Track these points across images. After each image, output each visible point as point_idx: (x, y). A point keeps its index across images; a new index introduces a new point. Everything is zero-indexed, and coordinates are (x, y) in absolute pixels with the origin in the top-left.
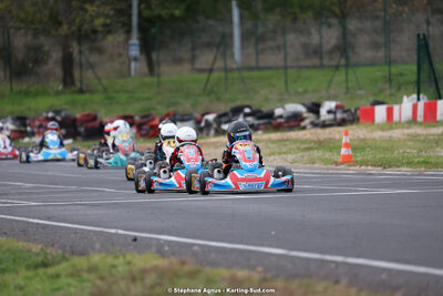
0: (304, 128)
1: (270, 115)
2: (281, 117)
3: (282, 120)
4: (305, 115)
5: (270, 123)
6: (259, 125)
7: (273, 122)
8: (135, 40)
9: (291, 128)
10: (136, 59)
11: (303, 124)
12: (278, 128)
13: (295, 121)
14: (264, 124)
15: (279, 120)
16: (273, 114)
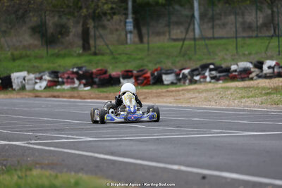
0: (252, 79)
1: (228, 70)
2: (235, 71)
3: (236, 73)
4: (252, 70)
5: (228, 75)
6: (220, 76)
7: (230, 75)
8: (130, 20)
9: (243, 79)
10: (131, 32)
11: (251, 76)
12: (234, 78)
13: (245, 74)
14: (224, 76)
15: (234, 73)
16: (230, 69)
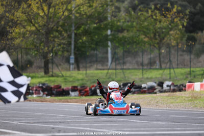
0: (156, 93)
3: (146, 89)
4: (156, 87)
6: (135, 91)
7: (141, 90)
9: (150, 93)
10: (73, 64)
11: (155, 91)
12: (144, 92)
13: (151, 90)
14: (137, 91)
15: (144, 89)
16: (141, 86)
